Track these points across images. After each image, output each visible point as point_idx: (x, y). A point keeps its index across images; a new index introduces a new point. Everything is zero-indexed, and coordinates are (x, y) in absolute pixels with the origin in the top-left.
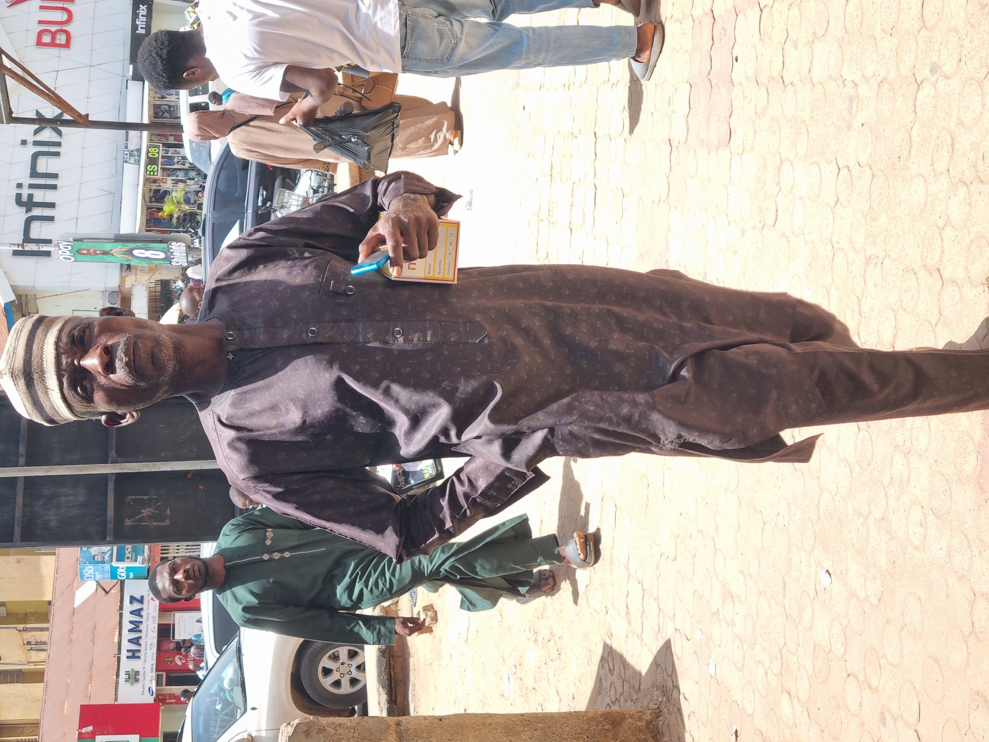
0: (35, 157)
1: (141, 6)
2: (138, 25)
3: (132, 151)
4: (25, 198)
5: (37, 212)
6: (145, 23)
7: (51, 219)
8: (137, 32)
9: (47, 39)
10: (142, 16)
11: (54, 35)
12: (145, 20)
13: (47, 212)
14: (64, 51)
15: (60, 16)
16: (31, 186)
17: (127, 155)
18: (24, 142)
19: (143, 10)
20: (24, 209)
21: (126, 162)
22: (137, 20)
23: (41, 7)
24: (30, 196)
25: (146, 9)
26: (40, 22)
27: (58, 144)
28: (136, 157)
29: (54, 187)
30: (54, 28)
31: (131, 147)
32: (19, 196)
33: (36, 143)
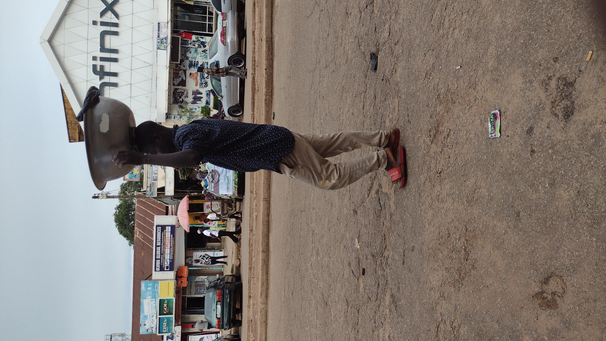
0: (103, 34)
3: (162, 40)
4: (98, 69)
5: (107, 79)
7: (115, 85)
13: (113, 80)
16: (102, 59)
17: (159, 42)
18: (95, 23)
20: (98, 76)
21: (158, 48)
24: (102, 67)
27: (116, 25)
28: (165, 44)
29: (115, 60)
32: (94, 66)
33: (103, 24)
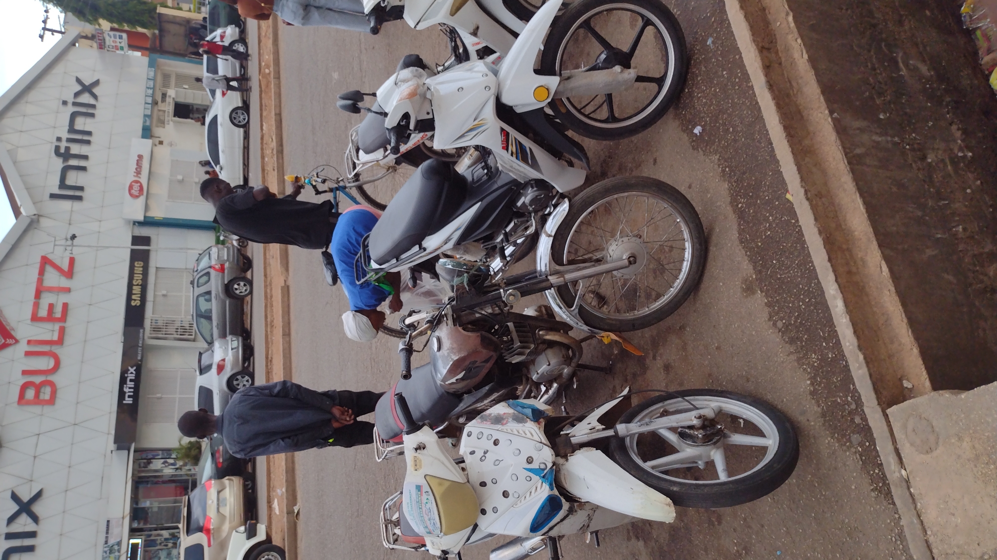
0: (8, 554)
1: (130, 368)
2: (125, 393)
3: (112, 546)
6: (132, 390)
8: (124, 402)
9: (30, 394)
10: (131, 380)
11: (38, 388)
12: (133, 386)
14: (47, 409)
15: (45, 363)
17: (106, 552)
19: (132, 373)
22: (125, 386)
23: (28, 354)
25: (134, 372)
26: (25, 373)
27: (33, 535)
30: (38, 379)
31: (112, 541)
33: (10, 536)
